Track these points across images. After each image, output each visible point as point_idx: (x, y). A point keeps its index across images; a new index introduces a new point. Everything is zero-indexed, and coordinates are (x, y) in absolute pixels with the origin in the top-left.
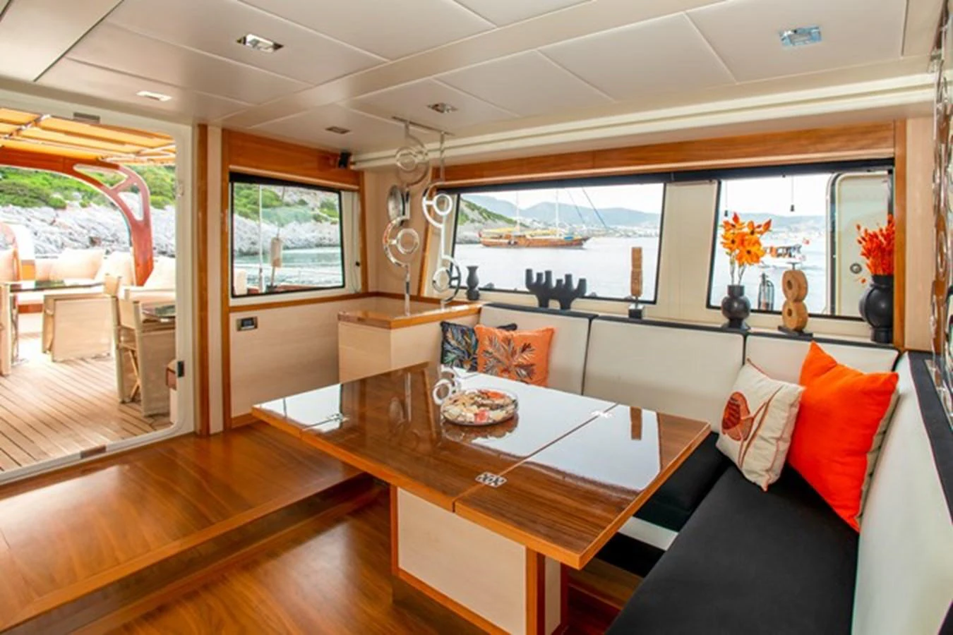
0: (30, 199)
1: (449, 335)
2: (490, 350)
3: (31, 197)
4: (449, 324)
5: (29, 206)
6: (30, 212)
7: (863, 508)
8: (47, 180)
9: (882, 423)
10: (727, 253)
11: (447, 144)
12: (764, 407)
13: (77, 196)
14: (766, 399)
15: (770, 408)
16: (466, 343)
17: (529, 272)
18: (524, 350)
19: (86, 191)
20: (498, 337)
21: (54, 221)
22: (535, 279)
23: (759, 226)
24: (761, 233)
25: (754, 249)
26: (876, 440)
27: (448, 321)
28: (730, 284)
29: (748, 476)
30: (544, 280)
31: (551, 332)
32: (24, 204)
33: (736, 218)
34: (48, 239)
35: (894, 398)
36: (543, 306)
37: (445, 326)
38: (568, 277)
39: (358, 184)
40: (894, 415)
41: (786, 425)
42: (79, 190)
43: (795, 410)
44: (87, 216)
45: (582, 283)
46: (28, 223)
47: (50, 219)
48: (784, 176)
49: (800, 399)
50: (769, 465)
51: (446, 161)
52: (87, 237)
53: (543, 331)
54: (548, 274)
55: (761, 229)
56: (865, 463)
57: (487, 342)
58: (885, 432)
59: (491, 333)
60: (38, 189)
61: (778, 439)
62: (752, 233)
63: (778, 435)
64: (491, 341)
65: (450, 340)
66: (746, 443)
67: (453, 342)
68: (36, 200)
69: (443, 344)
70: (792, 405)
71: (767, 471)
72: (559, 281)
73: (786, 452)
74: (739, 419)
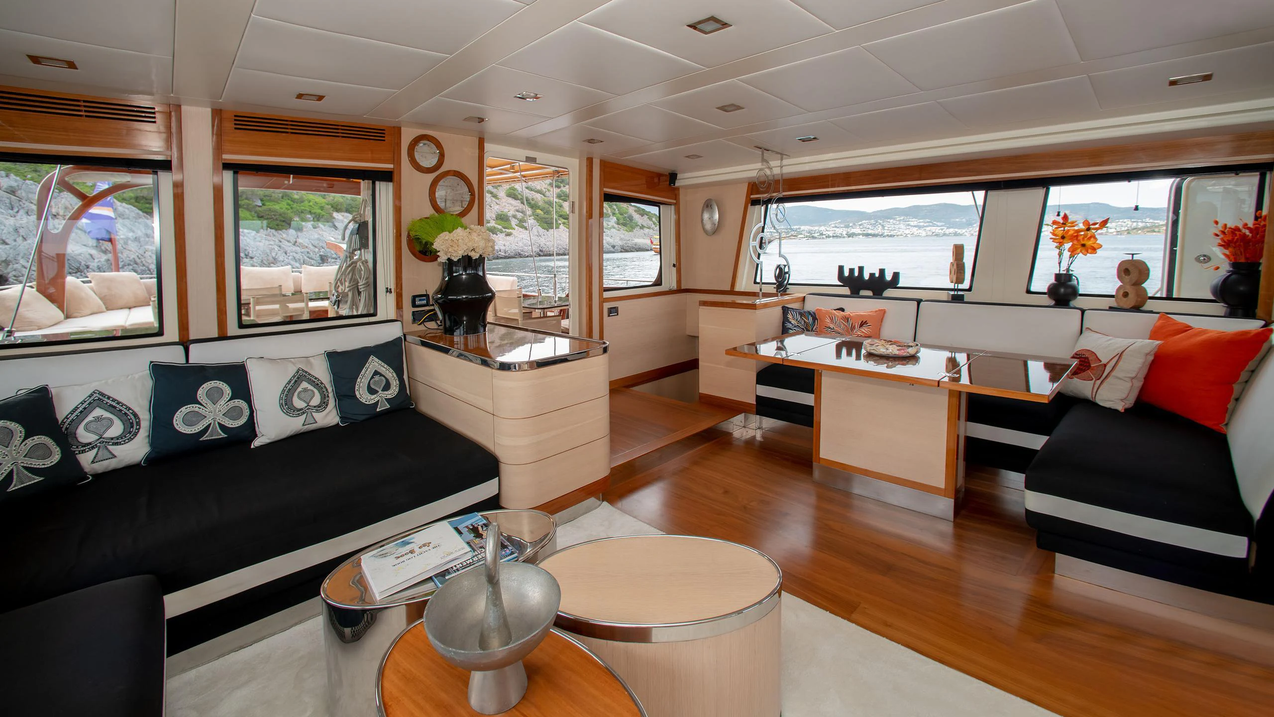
0: (281, 223)
1: (790, 316)
2: (832, 326)
3: (281, 221)
4: (788, 308)
5: (280, 230)
6: (281, 234)
7: (1230, 419)
8: (290, 205)
9: (1251, 365)
10: (1056, 247)
11: (785, 162)
12: (1117, 357)
13: (309, 218)
14: (1120, 351)
15: (1124, 356)
16: (805, 321)
17: (841, 268)
18: (861, 325)
19: (315, 213)
20: (838, 317)
21: (296, 242)
22: (846, 273)
23: (1095, 224)
24: (1097, 229)
25: (1089, 243)
26: (1244, 375)
27: (786, 306)
28: (1058, 272)
29: (1101, 404)
30: (856, 274)
31: (884, 312)
32: (276, 227)
33: (1065, 217)
34: (294, 258)
35: (1265, 346)
36: (855, 293)
37: (785, 310)
38: (882, 271)
39: (675, 199)
40: (1266, 358)
41: (1140, 369)
42: (310, 212)
43: (1151, 358)
44: (316, 236)
45: (896, 276)
46: (280, 244)
47: (293, 240)
48: (1129, 181)
49: (1156, 350)
50: (1124, 396)
51: (775, 176)
52: (318, 255)
53: (876, 311)
54: (861, 269)
55: (1097, 226)
56: (1232, 390)
57: (828, 320)
58: (1253, 371)
59: (831, 313)
60: (284, 213)
61: (1132, 378)
62: (1088, 229)
63: (1133, 375)
64: (832, 319)
65: (791, 320)
66: (1099, 382)
67: (793, 322)
68: (284, 224)
69: (783, 323)
70: (1147, 354)
71: (1122, 400)
72: (872, 275)
73: (1140, 388)
74: (1090, 366)
